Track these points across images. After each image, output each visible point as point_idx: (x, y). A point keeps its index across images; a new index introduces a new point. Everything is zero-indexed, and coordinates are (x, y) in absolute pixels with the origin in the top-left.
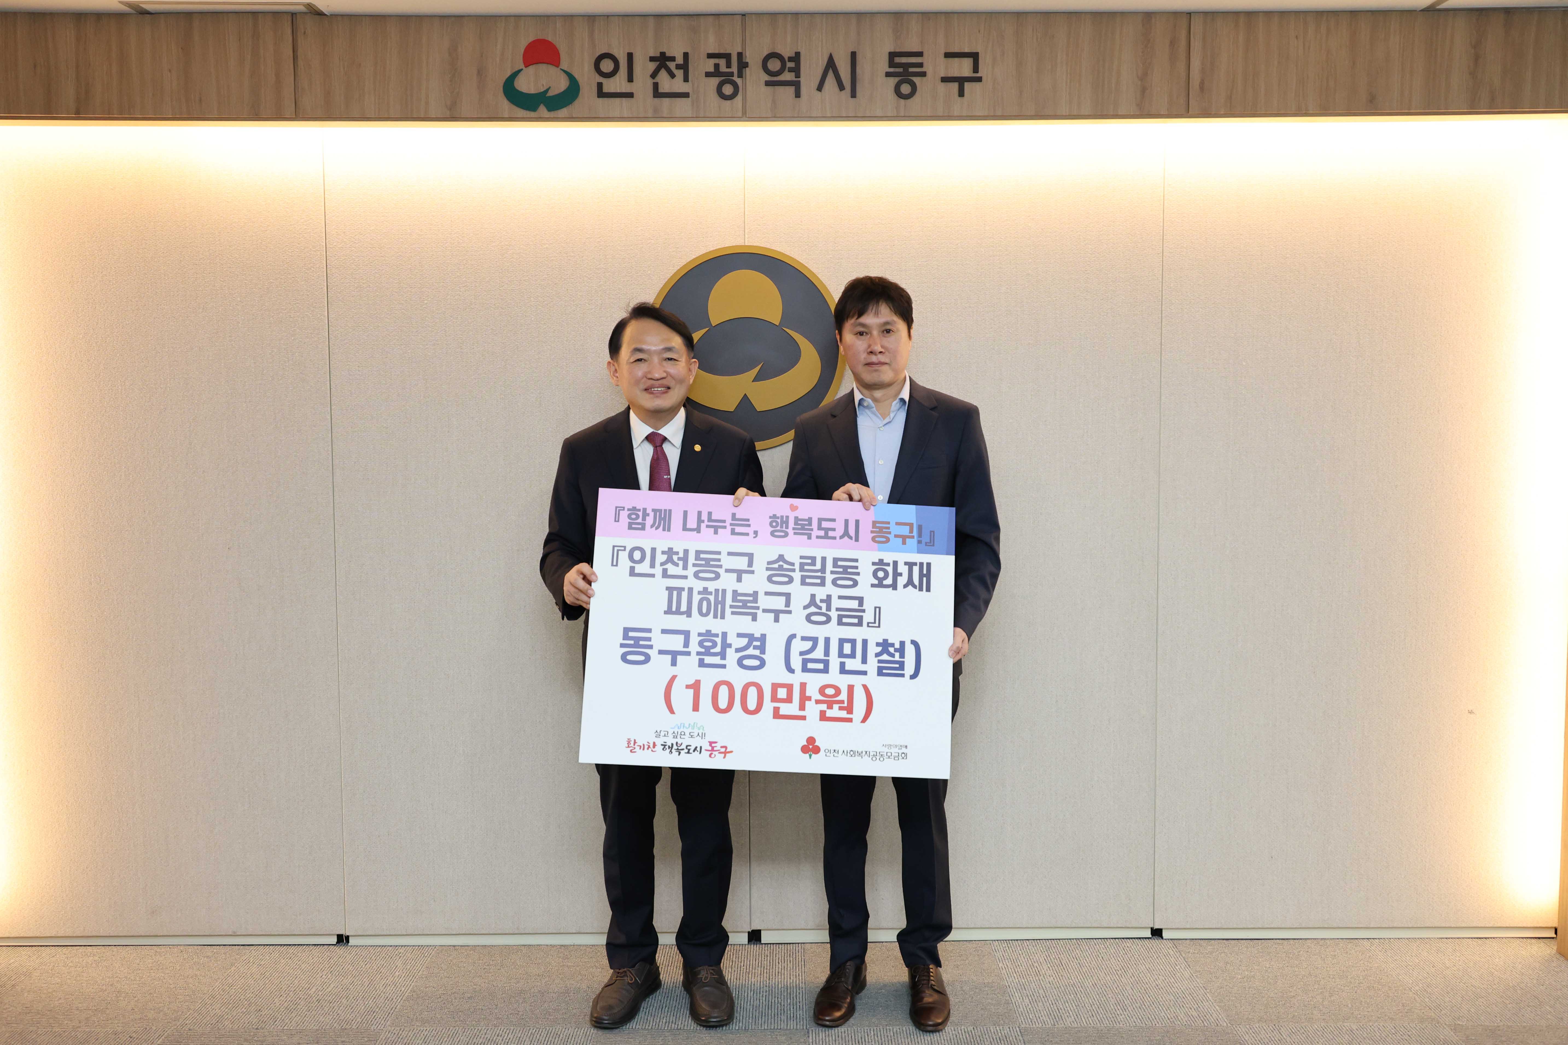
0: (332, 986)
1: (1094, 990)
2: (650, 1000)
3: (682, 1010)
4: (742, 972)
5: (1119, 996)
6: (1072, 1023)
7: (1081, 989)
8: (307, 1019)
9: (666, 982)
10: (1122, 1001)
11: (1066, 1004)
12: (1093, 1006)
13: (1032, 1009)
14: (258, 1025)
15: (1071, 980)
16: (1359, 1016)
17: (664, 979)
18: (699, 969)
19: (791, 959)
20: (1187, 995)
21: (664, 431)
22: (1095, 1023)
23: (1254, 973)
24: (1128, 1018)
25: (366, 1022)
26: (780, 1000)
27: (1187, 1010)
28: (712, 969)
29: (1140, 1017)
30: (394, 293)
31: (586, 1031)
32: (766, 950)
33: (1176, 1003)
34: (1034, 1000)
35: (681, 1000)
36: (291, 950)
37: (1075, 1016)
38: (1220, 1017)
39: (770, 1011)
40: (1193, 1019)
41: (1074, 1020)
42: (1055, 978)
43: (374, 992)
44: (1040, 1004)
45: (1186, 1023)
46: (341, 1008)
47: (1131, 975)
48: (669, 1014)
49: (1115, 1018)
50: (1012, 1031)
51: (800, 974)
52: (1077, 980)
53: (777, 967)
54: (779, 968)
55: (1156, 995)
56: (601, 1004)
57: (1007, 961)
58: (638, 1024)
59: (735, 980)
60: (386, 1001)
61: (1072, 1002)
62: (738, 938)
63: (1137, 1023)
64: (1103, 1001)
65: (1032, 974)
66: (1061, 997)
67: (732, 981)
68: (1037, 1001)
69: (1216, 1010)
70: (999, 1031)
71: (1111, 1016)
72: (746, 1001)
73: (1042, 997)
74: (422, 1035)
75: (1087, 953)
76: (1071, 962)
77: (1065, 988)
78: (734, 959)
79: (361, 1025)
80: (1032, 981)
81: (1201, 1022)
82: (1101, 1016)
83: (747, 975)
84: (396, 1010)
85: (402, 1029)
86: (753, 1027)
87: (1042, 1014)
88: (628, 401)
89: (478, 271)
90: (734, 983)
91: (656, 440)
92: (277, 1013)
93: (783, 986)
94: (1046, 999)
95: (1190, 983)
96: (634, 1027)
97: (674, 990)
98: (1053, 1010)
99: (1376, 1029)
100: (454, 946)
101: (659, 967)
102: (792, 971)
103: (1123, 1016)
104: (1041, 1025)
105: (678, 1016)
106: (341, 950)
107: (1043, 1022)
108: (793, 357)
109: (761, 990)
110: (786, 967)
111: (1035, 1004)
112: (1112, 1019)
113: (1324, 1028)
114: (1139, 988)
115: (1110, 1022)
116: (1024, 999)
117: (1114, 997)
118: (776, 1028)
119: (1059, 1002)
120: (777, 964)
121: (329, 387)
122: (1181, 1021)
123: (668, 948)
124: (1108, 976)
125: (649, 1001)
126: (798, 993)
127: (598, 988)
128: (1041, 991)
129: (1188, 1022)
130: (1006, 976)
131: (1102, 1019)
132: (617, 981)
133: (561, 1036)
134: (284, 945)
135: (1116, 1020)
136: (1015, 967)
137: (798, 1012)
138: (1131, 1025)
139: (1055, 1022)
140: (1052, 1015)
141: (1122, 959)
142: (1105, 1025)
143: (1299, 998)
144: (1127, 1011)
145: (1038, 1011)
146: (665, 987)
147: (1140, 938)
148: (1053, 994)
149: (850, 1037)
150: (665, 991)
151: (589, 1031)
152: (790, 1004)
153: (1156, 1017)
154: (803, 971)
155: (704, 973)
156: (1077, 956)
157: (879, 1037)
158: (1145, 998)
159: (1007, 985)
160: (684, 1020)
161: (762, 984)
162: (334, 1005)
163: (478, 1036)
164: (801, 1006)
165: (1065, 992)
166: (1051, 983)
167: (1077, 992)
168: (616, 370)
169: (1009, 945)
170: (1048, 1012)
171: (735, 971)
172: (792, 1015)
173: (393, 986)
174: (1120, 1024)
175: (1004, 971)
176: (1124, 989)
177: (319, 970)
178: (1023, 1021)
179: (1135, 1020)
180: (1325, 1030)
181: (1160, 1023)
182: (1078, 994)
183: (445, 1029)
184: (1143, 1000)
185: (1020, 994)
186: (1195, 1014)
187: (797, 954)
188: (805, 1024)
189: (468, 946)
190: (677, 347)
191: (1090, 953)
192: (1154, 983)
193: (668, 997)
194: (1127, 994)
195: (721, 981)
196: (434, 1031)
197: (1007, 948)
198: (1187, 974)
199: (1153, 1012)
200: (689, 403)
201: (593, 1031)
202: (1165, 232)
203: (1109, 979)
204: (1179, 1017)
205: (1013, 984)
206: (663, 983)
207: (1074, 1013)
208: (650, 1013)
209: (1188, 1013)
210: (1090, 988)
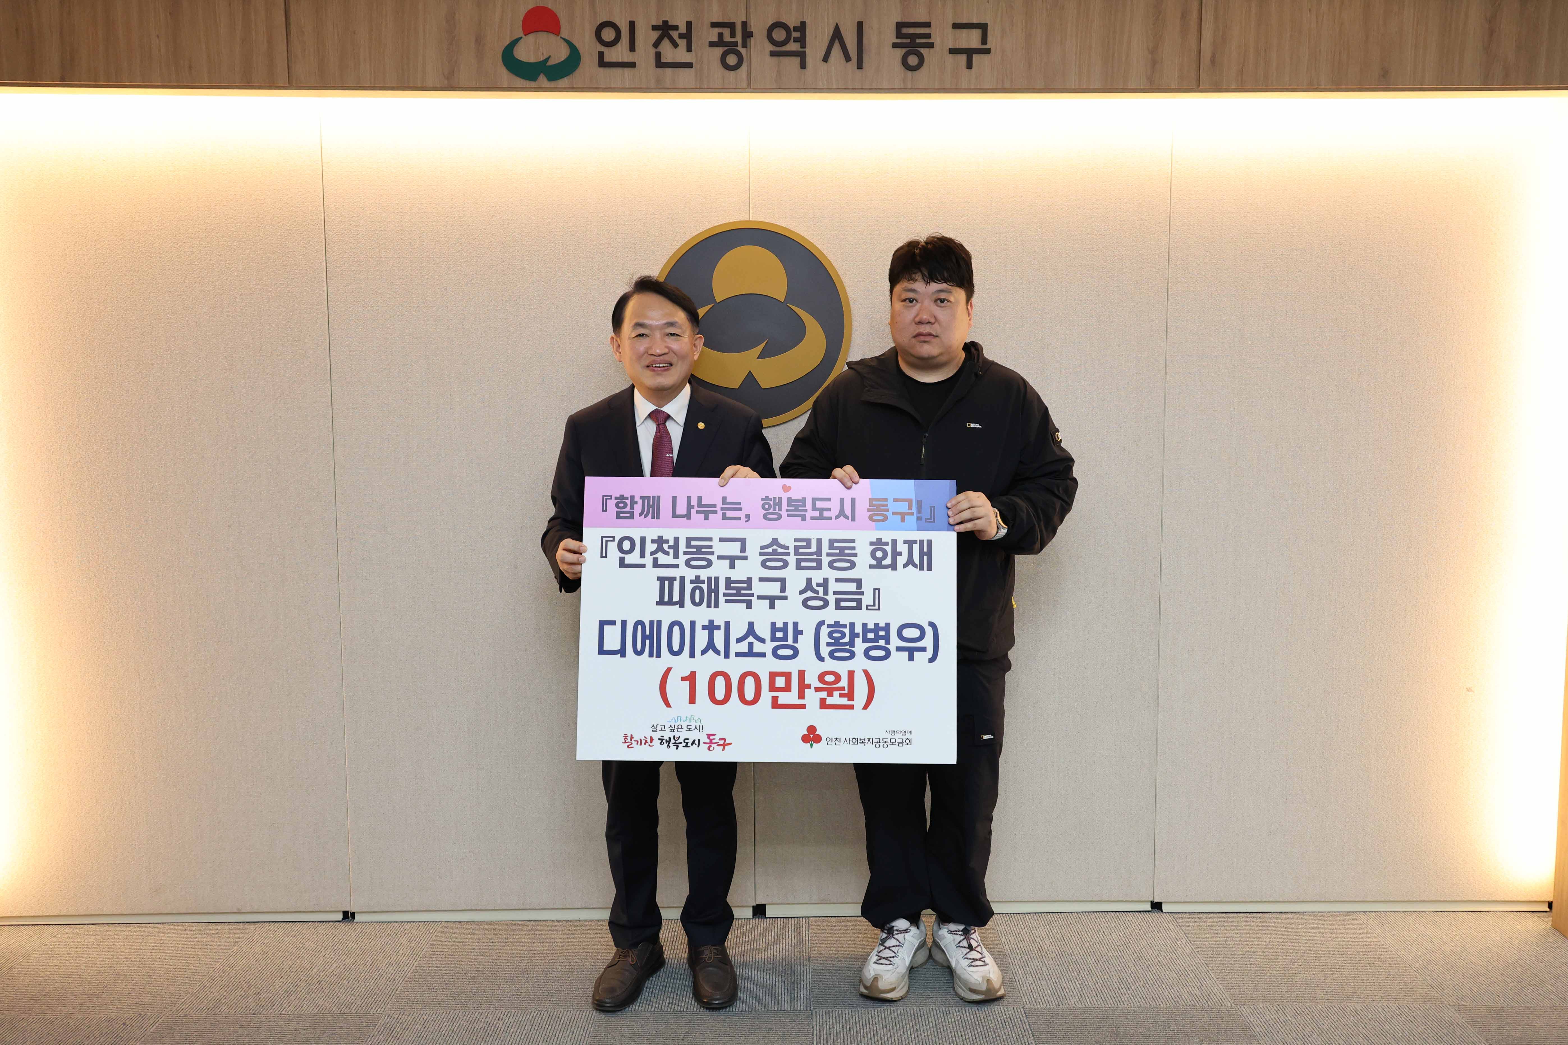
0: (334, 966)
1: (1097, 968)
2: (654, 979)
3: (686, 990)
4: (746, 948)
5: (1122, 974)
6: (1076, 1002)
7: (1084, 966)
8: (306, 1003)
9: (670, 960)
10: (1125, 979)
11: (1070, 982)
12: (1096, 984)
13: (1035, 988)
14: (256, 1009)
15: (1073, 957)
16: (1363, 996)
17: (668, 957)
18: (703, 948)
19: (796, 934)
20: (1189, 973)
21: (668, 409)
22: (1099, 1003)
23: (1254, 949)
24: (1132, 997)
25: (366, 1006)
26: (783, 978)
27: (1190, 989)
28: (717, 949)
29: (1144, 997)
30: (394, 268)
31: (588, 1013)
32: (770, 925)
33: (1180, 981)
34: (1038, 979)
35: (685, 979)
36: (297, 927)
37: (1079, 995)
38: (1224, 996)
39: (774, 991)
40: (1197, 999)
41: (1078, 1000)
42: (1058, 955)
43: (376, 972)
44: (1044, 983)
45: (1190, 1003)
46: (341, 990)
47: (1133, 951)
48: (672, 994)
49: (1119, 998)
50: (1016, 1013)
51: (804, 950)
52: (1079, 957)
53: (781, 943)
54: (783, 943)
55: (1159, 973)
56: (603, 986)
57: (1009, 936)
58: (641, 1005)
59: (739, 957)
60: (388, 982)
61: (1076, 980)
62: (742, 912)
63: (1141, 1003)
64: (1106, 980)
65: (1035, 950)
66: (1064, 975)
67: (736, 958)
68: (1041, 979)
69: (1219, 989)
70: (1003, 1012)
71: (1115, 996)
72: (750, 979)
73: (1045, 975)
74: (422, 1019)
75: (1088, 928)
76: (1073, 937)
77: (1068, 964)
78: (739, 934)
79: (360, 1008)
80: (1035, 958)
81: (1205, 1002)
82: (1105, 995)
83: (752, 951)
84: (397, 992)
85: (402, 1013)
86: (757, 1008)
87: (1046, 993)
88: (632, 378)
89: (480, 246)
90: (739, 960)
91: (659, 418)
92: (276, 997)
93: (787, 963)
94: (1049, 977)
95: (1192, 960)
96: (636, 1010)
97: (677, 968)
98: (1057, 989)
99: (1380, 1010)
100: (460, 922)
101: (662, 946)
102: (796, 947)
103: (1127, 995)
104: (1045, 1005)
105: (681, 996)
106: (345, 927)
107: (1047, 1002)
108: (797, 333)
109: (766, 967)
110: (790, 943)
111: (1039, 982)
112: (1116, 998)
113: (1328, 1009)
114: (1142, 965)
115: (1115, 1002)
116: (1028, 977)
117: (1117, 975)
118: (779, 1009)
119: (1063, 980)
120: (782, 939)
121: (329, 363)
122: (1185, 1001)
123: (673, 922)
124: (1110, 952)
125: (652, 980)
126: (802, 971)
127: (601, 967)
128: (1044, 969)
129: (1192, 1001)
130: (1010, 952)
131: (1107, 999)
132: (620, 962)
133: (563, 1019)
134: (290, 922)
135: (1120, 999)
136: (1017, 942)
137: (802, 991)
138: (1136, 1006)
139: (1060, 1002)
140: (1056, 994)
141: (1123, 933)
142: (1110, 1006)
143: (1301, 976)
144: (1131, 990)
145: (1042, 990)
146: (669, 965)
147: (1140, 911)
148: (1056, 971)
149: (854, 1018)
150: (668, 969)
151: (591, 1013)
152: (794, 983)
153: (1160, 996)
154: (807, 947)
155: (708, 953)
156: (1078, 930)
157: (883, 1019)
158: (1148, 975)
159: (1010, 962)
160: (687, 1001)
161: (766, 961)
162: (335, 986)
163: (479, 1020)
164: (805, 985)
165: (1068, 970)
166: (1054, 960)
167: (1080, 970)
168: (619, 345)
169: (1011, 919)
170: (1052, 991)
171: (739, 947)
172: (796, 995)
173: (396, 966)
174: (1124, 1004)
175: (1007, 947)
176: (1127, 966)
177: (323, 948)
178: (1027, 1001)
179: (1140, 1000)
180: (1330, 1010)
181: (1164, 1003)
182: (1081, 971)
183: (445, 1013)
184: (1146, 978)
185: (1023, 972)
186: (1198, 992)
187: (801, 929)
188: (809, 1005)
189: (474, 921)
190: (680, 322)
191: (1091, 927)
192: (1156, 960)
193: (672, 976)
194: (1130, 972)
195: (725, 960)
196: (434, 1015)
197: (1009, 922)
198: (1188, 951)
199: (1157, 991)
200: (693, 380)
201: (595, 1013)
202: (1172, 209)
203: (1112, 955)
204: (1183, 997)
205: (1016, 960)
206: (667, 961)
207: (1078, 993)
208: (653, 994)
209: (1192, 992)
210: (1092, 964)
